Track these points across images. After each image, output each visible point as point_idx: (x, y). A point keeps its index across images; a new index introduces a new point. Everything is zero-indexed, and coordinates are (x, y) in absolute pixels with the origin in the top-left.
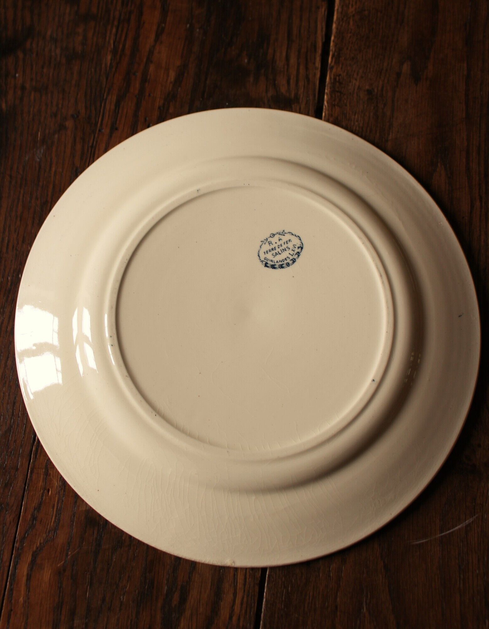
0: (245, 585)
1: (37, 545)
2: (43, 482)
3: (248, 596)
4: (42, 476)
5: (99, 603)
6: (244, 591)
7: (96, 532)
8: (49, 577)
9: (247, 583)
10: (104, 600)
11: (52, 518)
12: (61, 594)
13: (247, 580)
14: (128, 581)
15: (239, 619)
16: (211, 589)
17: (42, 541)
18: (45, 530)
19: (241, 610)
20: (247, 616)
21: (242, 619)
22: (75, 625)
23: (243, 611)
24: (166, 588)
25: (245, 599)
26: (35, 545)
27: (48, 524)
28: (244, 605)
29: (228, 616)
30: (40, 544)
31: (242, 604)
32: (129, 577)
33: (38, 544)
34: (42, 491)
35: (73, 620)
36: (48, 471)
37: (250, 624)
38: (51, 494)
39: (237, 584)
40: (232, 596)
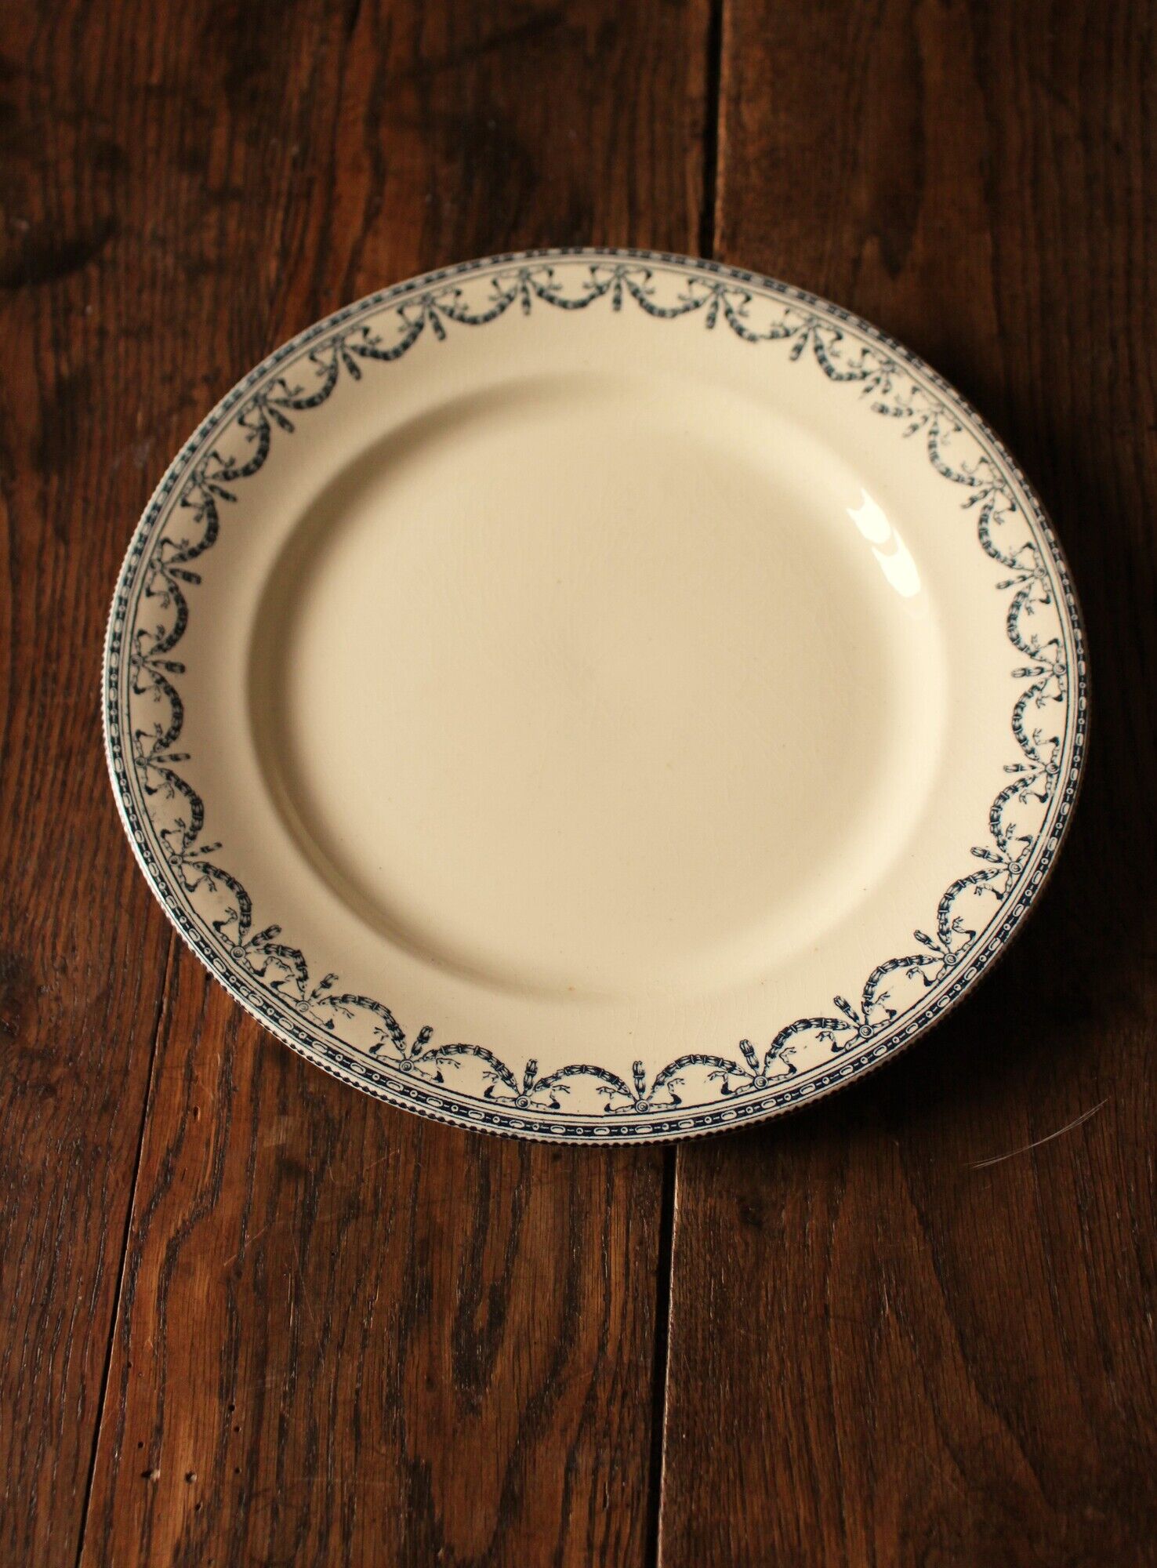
0: (627, 1275)
1: (176, 1224)
2: (183, 1094)
3: (635, 1299)
4: (180, 1083)
5: (317, 1335)
6: (627, 1289)
7: (301, 1191)
8: (206, 1289)
9: (632, 1272)
10: (326, 1329)
11: (206, 1168)
12: (234, 1325)
13: (632, 1265)
14: (376, 1286)
15: (620, 1349)
16: (554, 1290)
17: (187, 1217)
18: (192, 1194)
19: (623, 1330)
20: (638, 1341)
21: (626, 1349)
22: (268, 1386)
23: (629, 1330)
24: (459, 1294)
25: (630, 1306)
26: (173, 1226)
27: (198, 1181)
28: (630, 1319)
29: (596, 1344)
30: (184, 1222)
31: (624, 1316)
32: (377, 1277)
33: (180, 1223)
34: (181, 1114)
35: (264, 1377)
36: (192, 1071)
37: (645, 1358)
38: (201, 1118)
39: (610, 1276)
40: (601, 1300)
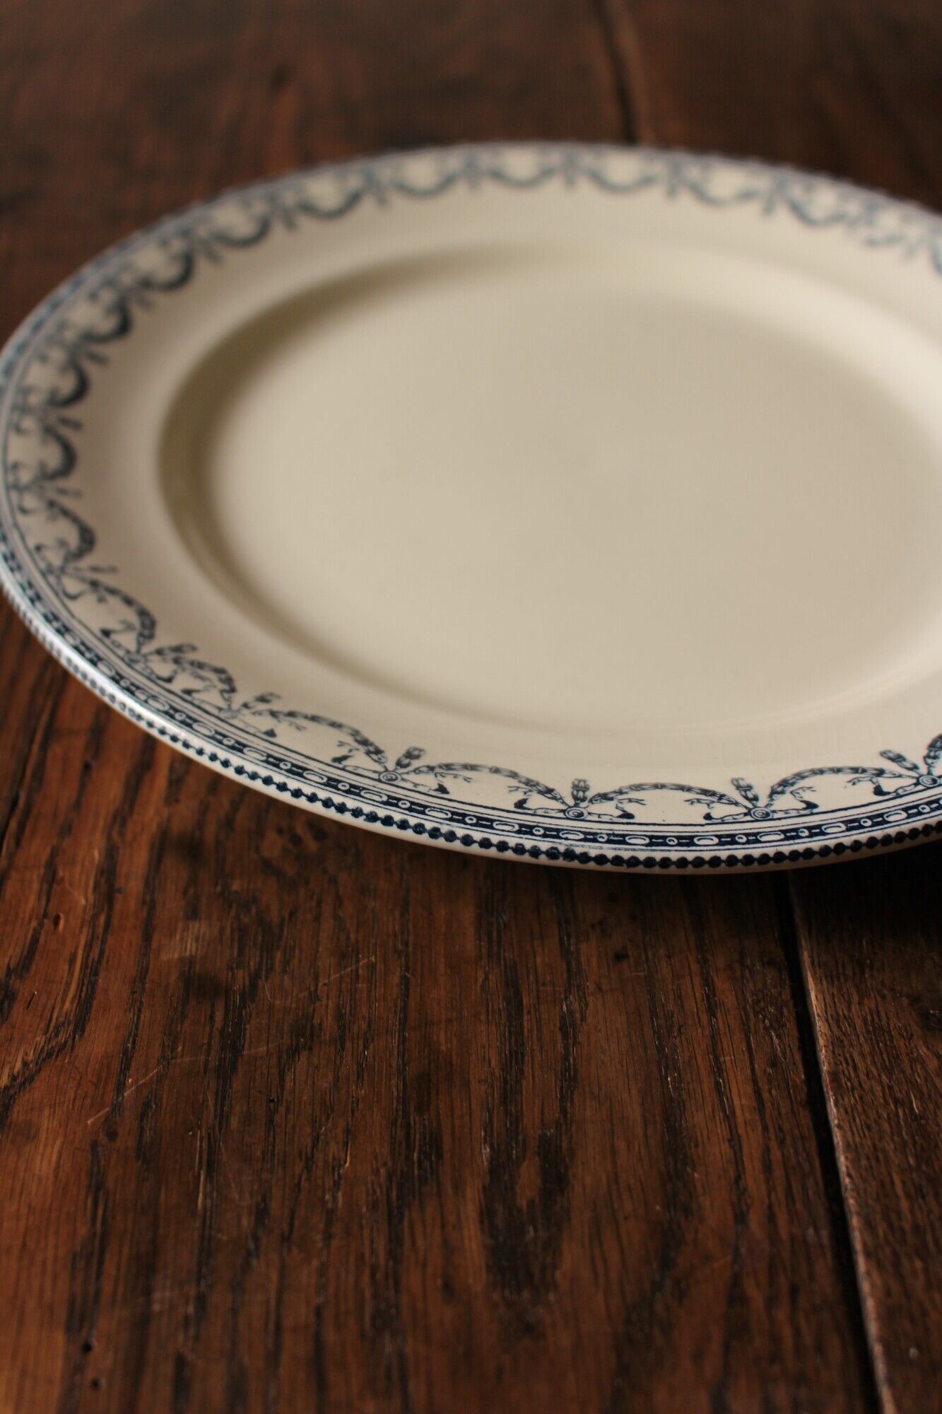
0: (761, 1107)
1: (12, 1068)
2: (39, 899)
3: (782, 1143)
4: (36, 886)
5: (245, 1222)
6: (765, 1128)
7: (219, 1017)
8: (54, 1158)
9: (768, 1105)
10: (261, 1213)
11: (66, 992)
12: (100, 1212)
13: (765, 1095)
14: (346, 1144)
15: (772, 1218)
16: (646, 1136)
17: (31, 1056)
18: (43, 1025)
19: (771, 1190)
20: (799, 1206)
21: (782, 1219)
22: (156, 1307)
23: (780, 1189)
24: (487, 1151)
25: (776, 1154)
26: (6, 1071)
27: (54, 1008)
28: (778, 1172)
29: (730, 1215)
30: (25, 1064)
31: (767, 1167)
32: (347, 1131)
33: (19, 1065)
34: (34, 924)
35: (148, 1292)
36: (54, 873)
37: (816, 1229)
38: (65, 928)
39: (733, 1112)
40: (725, 1147)
